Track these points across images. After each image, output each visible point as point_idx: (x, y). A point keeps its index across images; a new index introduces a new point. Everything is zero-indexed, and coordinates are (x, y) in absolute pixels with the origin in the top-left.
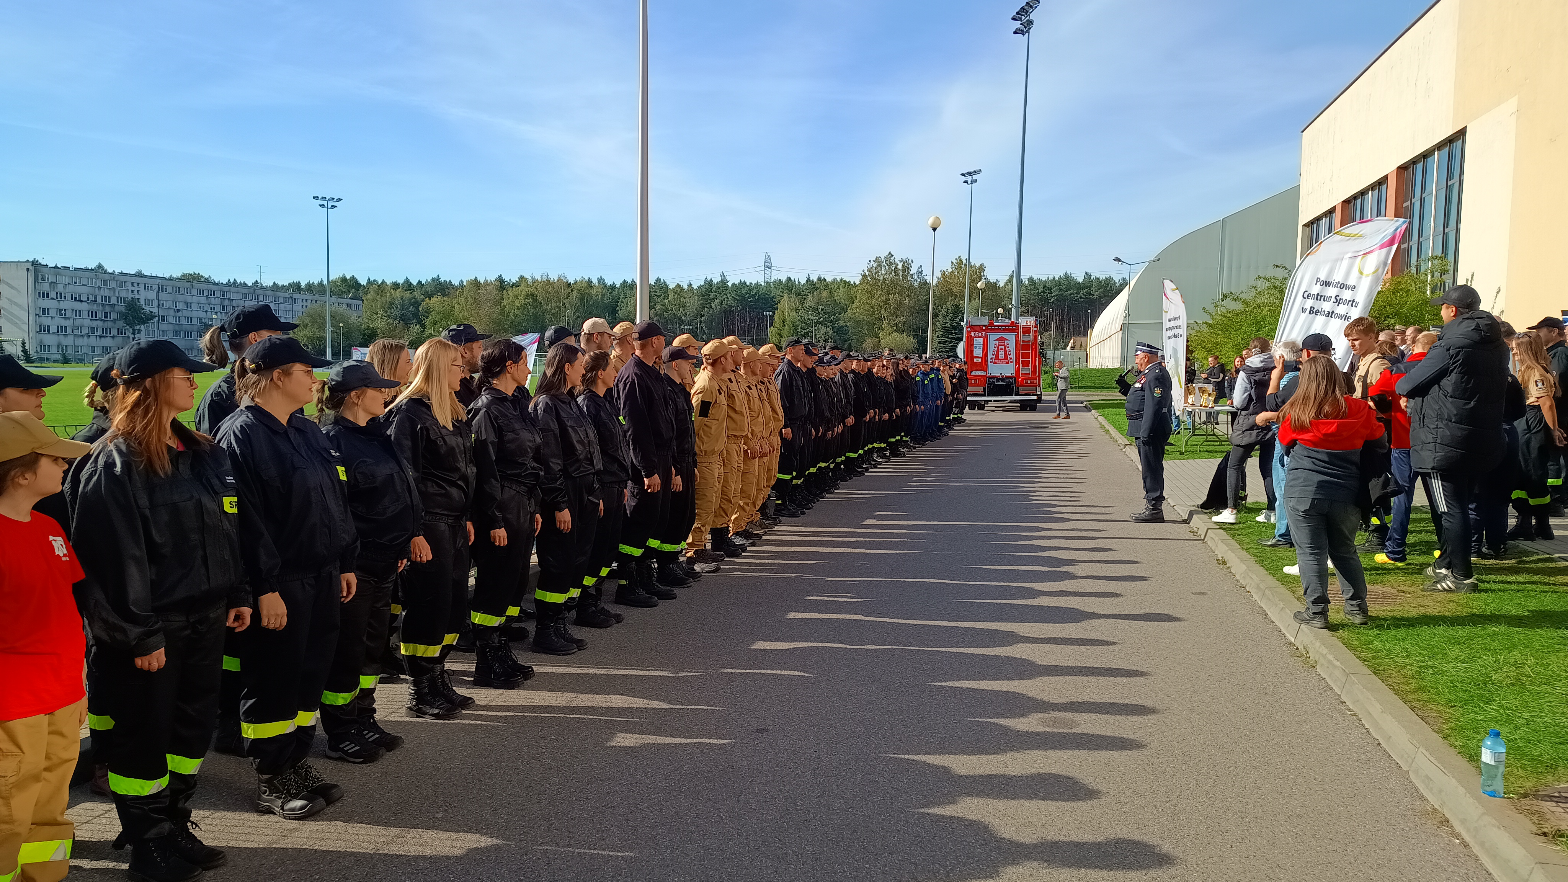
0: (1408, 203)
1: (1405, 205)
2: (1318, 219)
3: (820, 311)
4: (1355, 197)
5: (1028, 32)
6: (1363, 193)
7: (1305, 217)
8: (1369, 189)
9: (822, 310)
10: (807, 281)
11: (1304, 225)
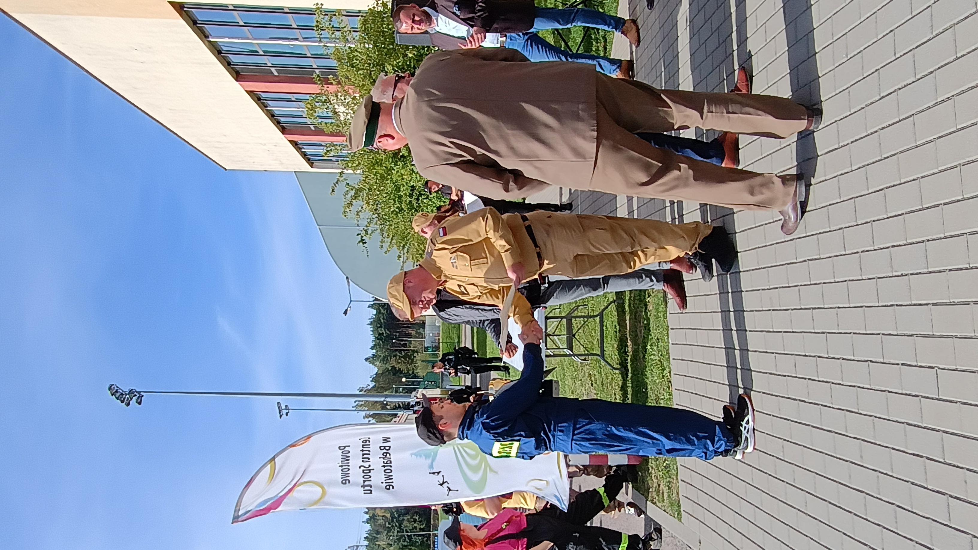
0: (273, 69)
1: (276, 74)
2: (304, 155)
3: (390, 526)
4: (278, 123)
5: (139, 393)
6: (272, 116)
7: (305, 166)
8: (267, 110)
9: (389, 524)
10: (368, 523)
11: (312, 167)
